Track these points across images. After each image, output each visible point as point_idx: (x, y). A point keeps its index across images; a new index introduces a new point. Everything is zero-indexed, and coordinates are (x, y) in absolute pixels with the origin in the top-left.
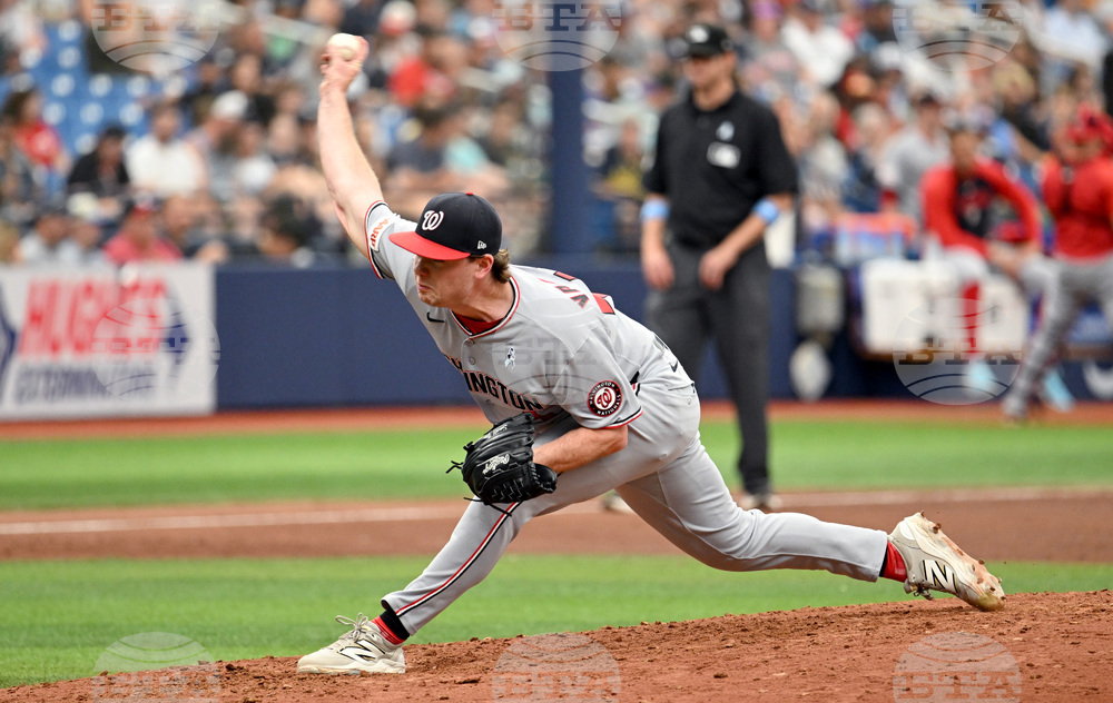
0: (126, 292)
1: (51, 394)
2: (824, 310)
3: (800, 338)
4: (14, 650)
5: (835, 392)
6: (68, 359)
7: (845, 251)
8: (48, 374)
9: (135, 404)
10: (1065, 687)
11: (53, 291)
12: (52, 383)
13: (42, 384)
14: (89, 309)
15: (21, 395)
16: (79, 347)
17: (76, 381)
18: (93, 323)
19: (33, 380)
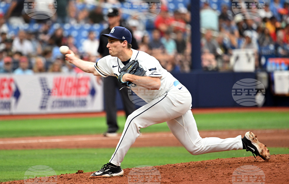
0: (79, 80)
4: (20, 172)
6: (65, 97)
8: (59, 101)
11: (60, 80)
13: (58, 104)
14: (70, 84)
16: (67, 94)
17: (67, 103)
18: (71, 88)
19: (55, 103)
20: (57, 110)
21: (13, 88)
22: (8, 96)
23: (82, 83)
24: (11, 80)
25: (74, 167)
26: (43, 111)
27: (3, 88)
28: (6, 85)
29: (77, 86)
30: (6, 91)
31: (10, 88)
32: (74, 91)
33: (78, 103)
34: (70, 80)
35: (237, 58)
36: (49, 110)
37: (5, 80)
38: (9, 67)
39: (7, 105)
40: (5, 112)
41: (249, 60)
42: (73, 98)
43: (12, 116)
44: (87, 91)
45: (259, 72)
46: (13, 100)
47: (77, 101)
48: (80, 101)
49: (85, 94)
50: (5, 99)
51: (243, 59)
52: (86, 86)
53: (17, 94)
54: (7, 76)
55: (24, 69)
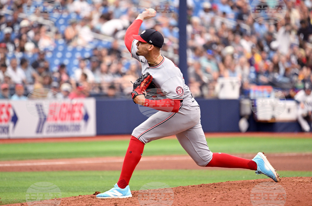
0: (73, 106)
1: (55, 131)
2: (247, 110)
3: (241, 117)
5: (250, 130)
6: (59, 122)
7: (252, 95)
8: (54, 126)
9: (76, 134)
10: (292, 201)
11: (55, 106)
12: (55, 128)
13: (53, 129)
14: (65, 110)
15: (48, 131)
16: (62, 119)
17: (61, 128)
18: (65, 114)
19: (51, 128)
20: (52, 134)
21: (12, 113)
22: (6, 121)
23: (76, 109)
24: (9, 106)
25: (86, 189)
26: (39, 135)
27: (2, 113)
28: (4, 110)
29: (71, 112)
30: (4, 116)
31: (8, 113)
32: (68, 117)
33: (72, 128)
34: (64, 105)
35: (222, 86)
36: (45, 134)
37: (3, 106)
38: (7, 93)
39: (5, 130)
40: (4, 136)
41: (233, 88)
42: (68, 123)
43: (9, 139)
44: (81, 117)
45: (242, 99)
46: (11, 125)
47: (71, 126)
48: (73, 126)
49: (78, 119)
50: (3, 124)
51: (228, 87)
52: (80, 112)
53: (15, 119)
54: (5, 102)
55: (19, 96)
